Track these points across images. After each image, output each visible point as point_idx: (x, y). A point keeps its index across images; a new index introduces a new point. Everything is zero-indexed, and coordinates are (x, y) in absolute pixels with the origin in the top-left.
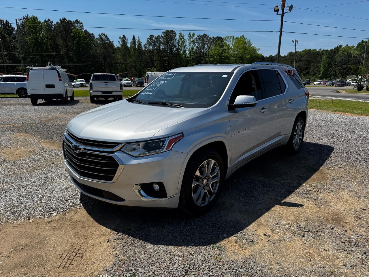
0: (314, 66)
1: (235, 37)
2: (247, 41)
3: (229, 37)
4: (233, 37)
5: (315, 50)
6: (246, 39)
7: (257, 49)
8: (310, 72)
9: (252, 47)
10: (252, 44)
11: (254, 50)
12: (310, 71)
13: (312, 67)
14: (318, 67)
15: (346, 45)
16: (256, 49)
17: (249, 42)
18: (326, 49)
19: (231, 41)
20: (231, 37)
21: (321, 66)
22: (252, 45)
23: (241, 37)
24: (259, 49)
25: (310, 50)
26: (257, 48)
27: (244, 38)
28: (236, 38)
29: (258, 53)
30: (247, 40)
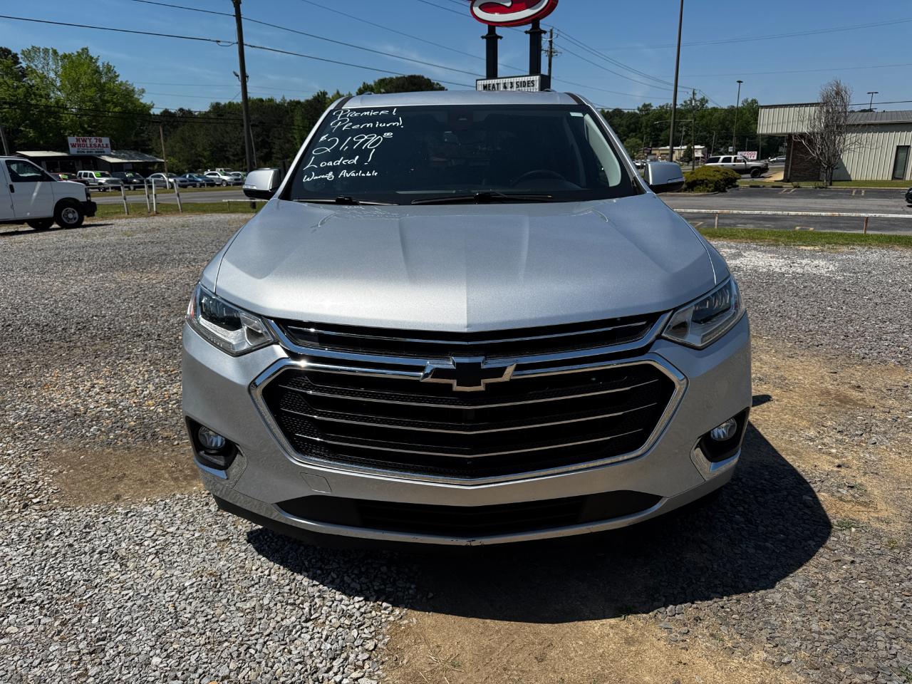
0: (279, 139)
1: (61, 53)
2: (101, 66)
3: (39, 49)
4: (55, 52)
5: (271, 100)
6: (97, 59)
7: (136, 89)
8: (273, 153)
9: (121, 84)
10: (118, 76)
11: (128, 94)
12: (273, 150)
13: (277, 142)
14: (289, 141)
15: (335, 92)
16: (133, 90)
17: (109, 69)
18: (297, 99)
19: (50, 63)
20: (46, 51)
21: (295, 139)
22: (120, 79)
23: (79, 54)
24: (143, 91)
25: (261, 100)
26: (137, 87)
27: (92, 58)
28: (65, 56)
29: (142, 101)
30: (99, 64)
